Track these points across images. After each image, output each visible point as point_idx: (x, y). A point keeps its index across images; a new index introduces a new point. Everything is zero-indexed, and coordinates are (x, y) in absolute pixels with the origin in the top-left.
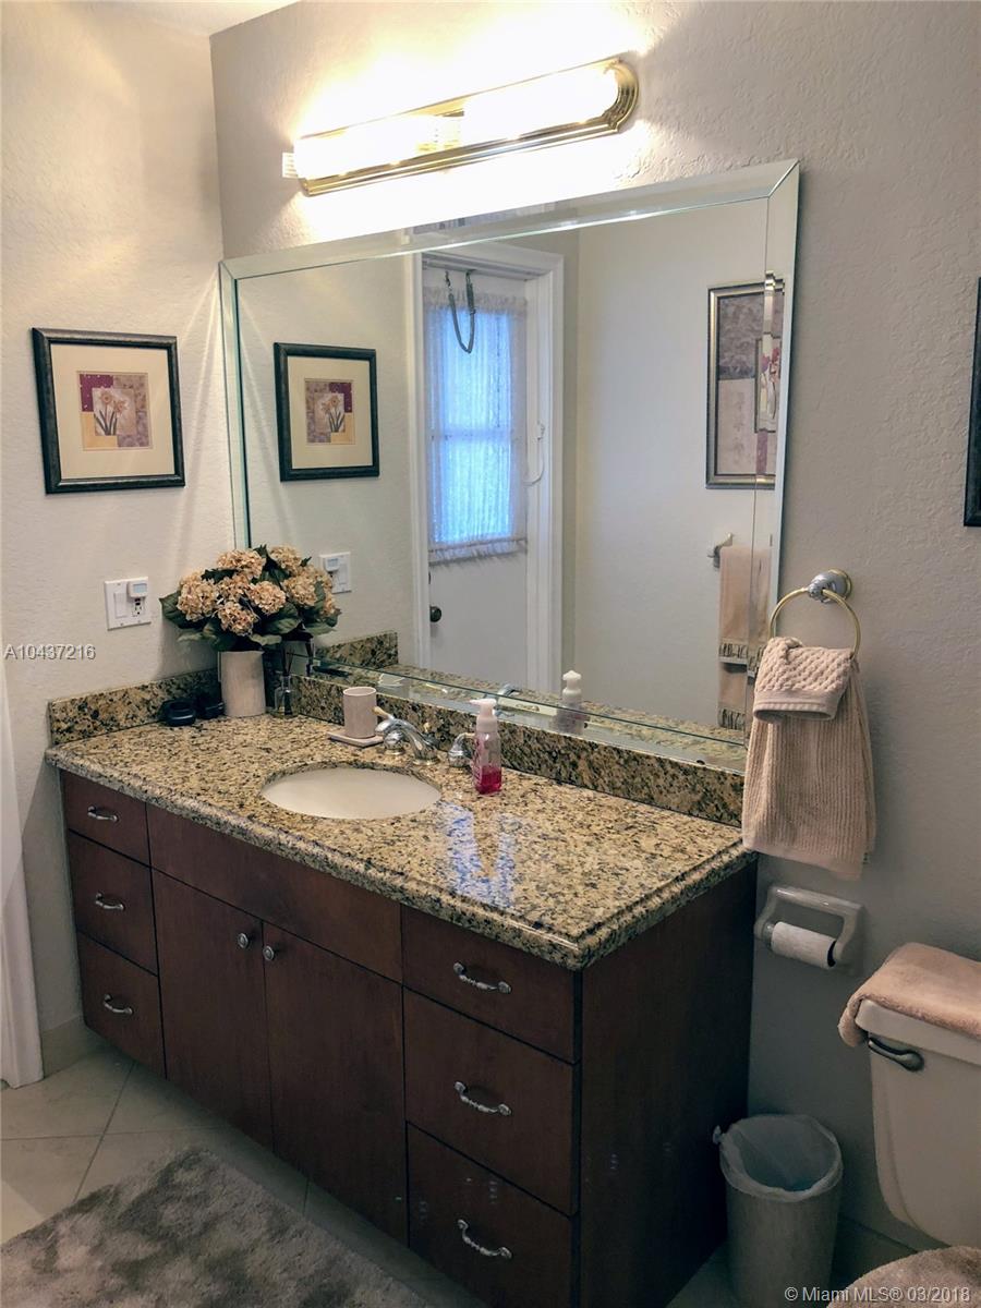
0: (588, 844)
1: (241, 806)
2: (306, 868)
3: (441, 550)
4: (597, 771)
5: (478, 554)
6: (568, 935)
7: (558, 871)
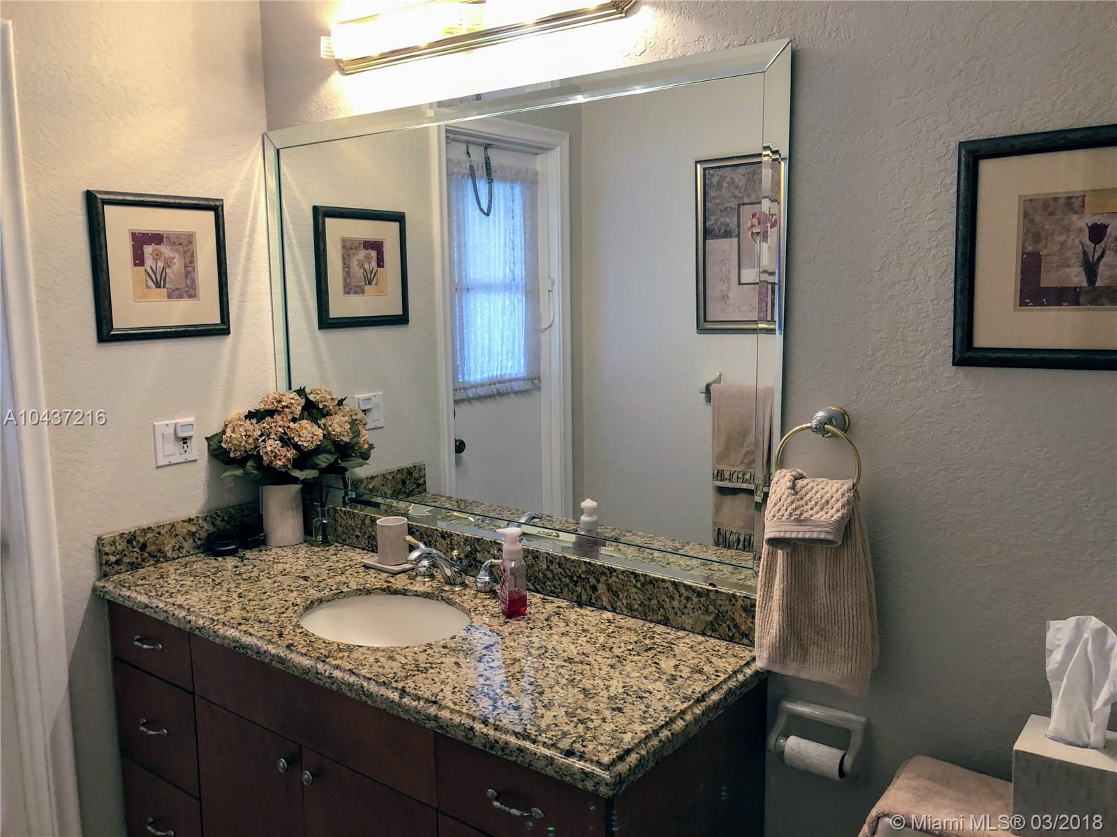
0: (612, 666)
1: (280, 635)
2: (343, 695)
3: (465, 389)
4: (616, 594)
5: (497, 391)
6: (599, 763)
7: (586, 696)
